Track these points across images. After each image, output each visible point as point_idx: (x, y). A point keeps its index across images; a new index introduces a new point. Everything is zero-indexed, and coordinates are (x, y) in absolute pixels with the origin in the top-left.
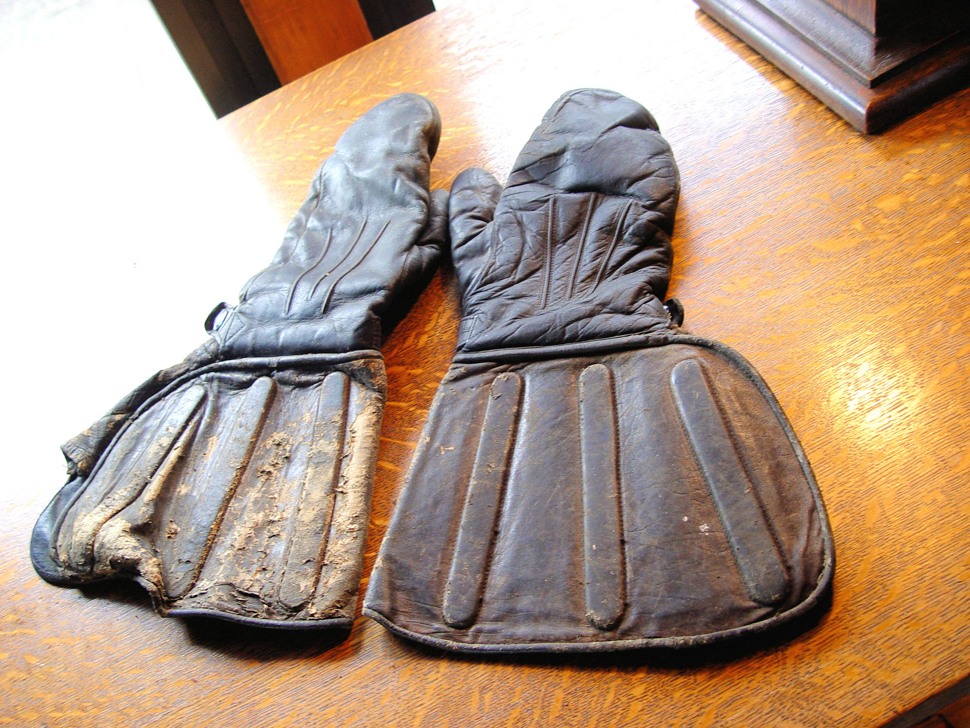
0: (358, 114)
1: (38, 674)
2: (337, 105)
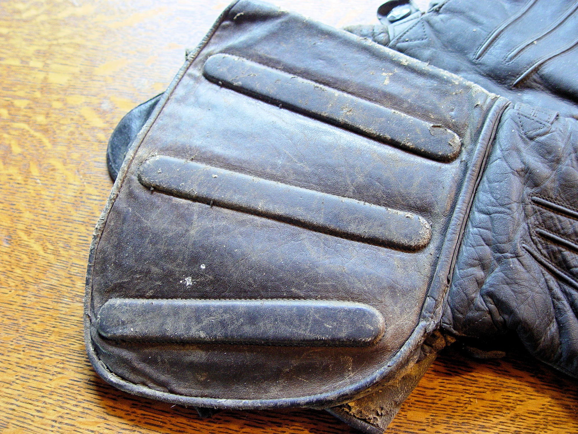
1: (31, 187)
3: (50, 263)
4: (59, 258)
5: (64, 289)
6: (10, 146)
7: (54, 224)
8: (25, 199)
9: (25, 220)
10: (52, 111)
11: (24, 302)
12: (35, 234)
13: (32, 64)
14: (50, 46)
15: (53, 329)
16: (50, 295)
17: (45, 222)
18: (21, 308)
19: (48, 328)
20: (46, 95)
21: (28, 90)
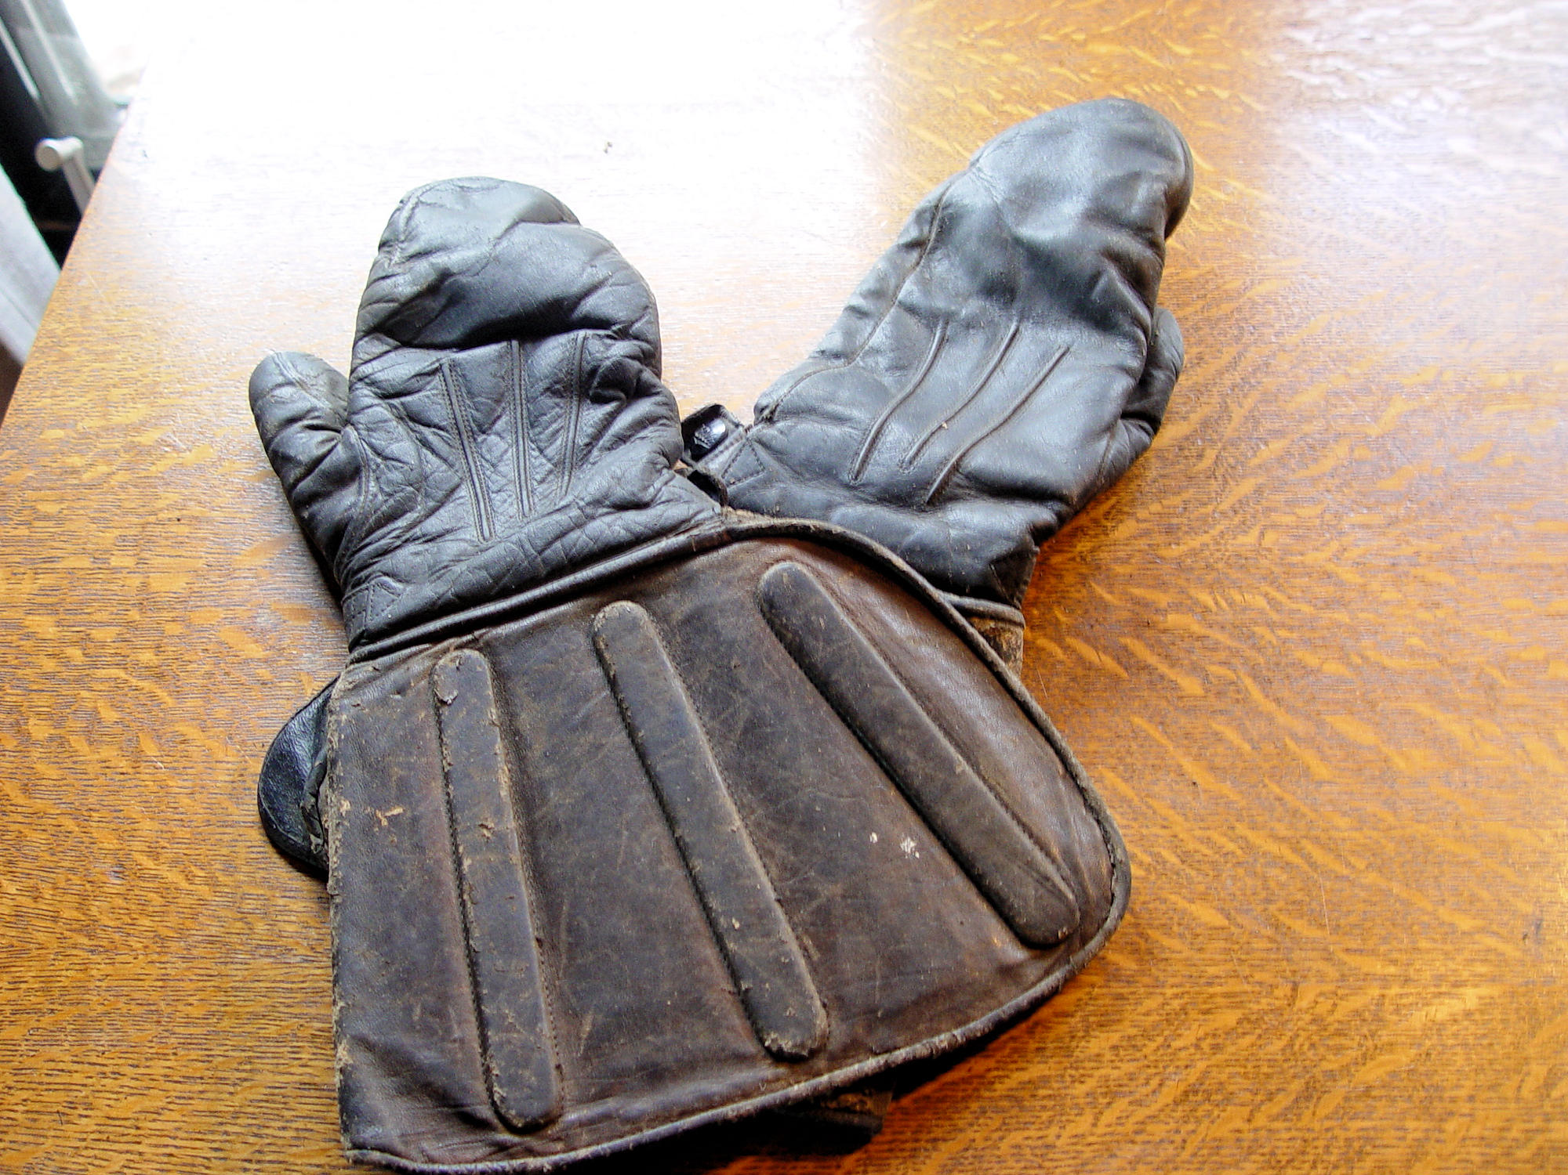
0: (1093, 71)
1: (147, 777)
2: (1066, 36)
3: (203, 902)
4: (218, 889)
5: (235, 939)
6: (96, 710)
7: (201, 833)
8: (139, 799)
9: (145, 833)
10: (165, 641)
11: (163, 971)
12: (168, 854)
13: (114, 562)
14: (144, 526)
15: (223, 1009)
16: (209, 953)
17: (182, 833)
18: (160, 984)
19: (214, 1008)
20: (150, 614)
21: (115, 610)
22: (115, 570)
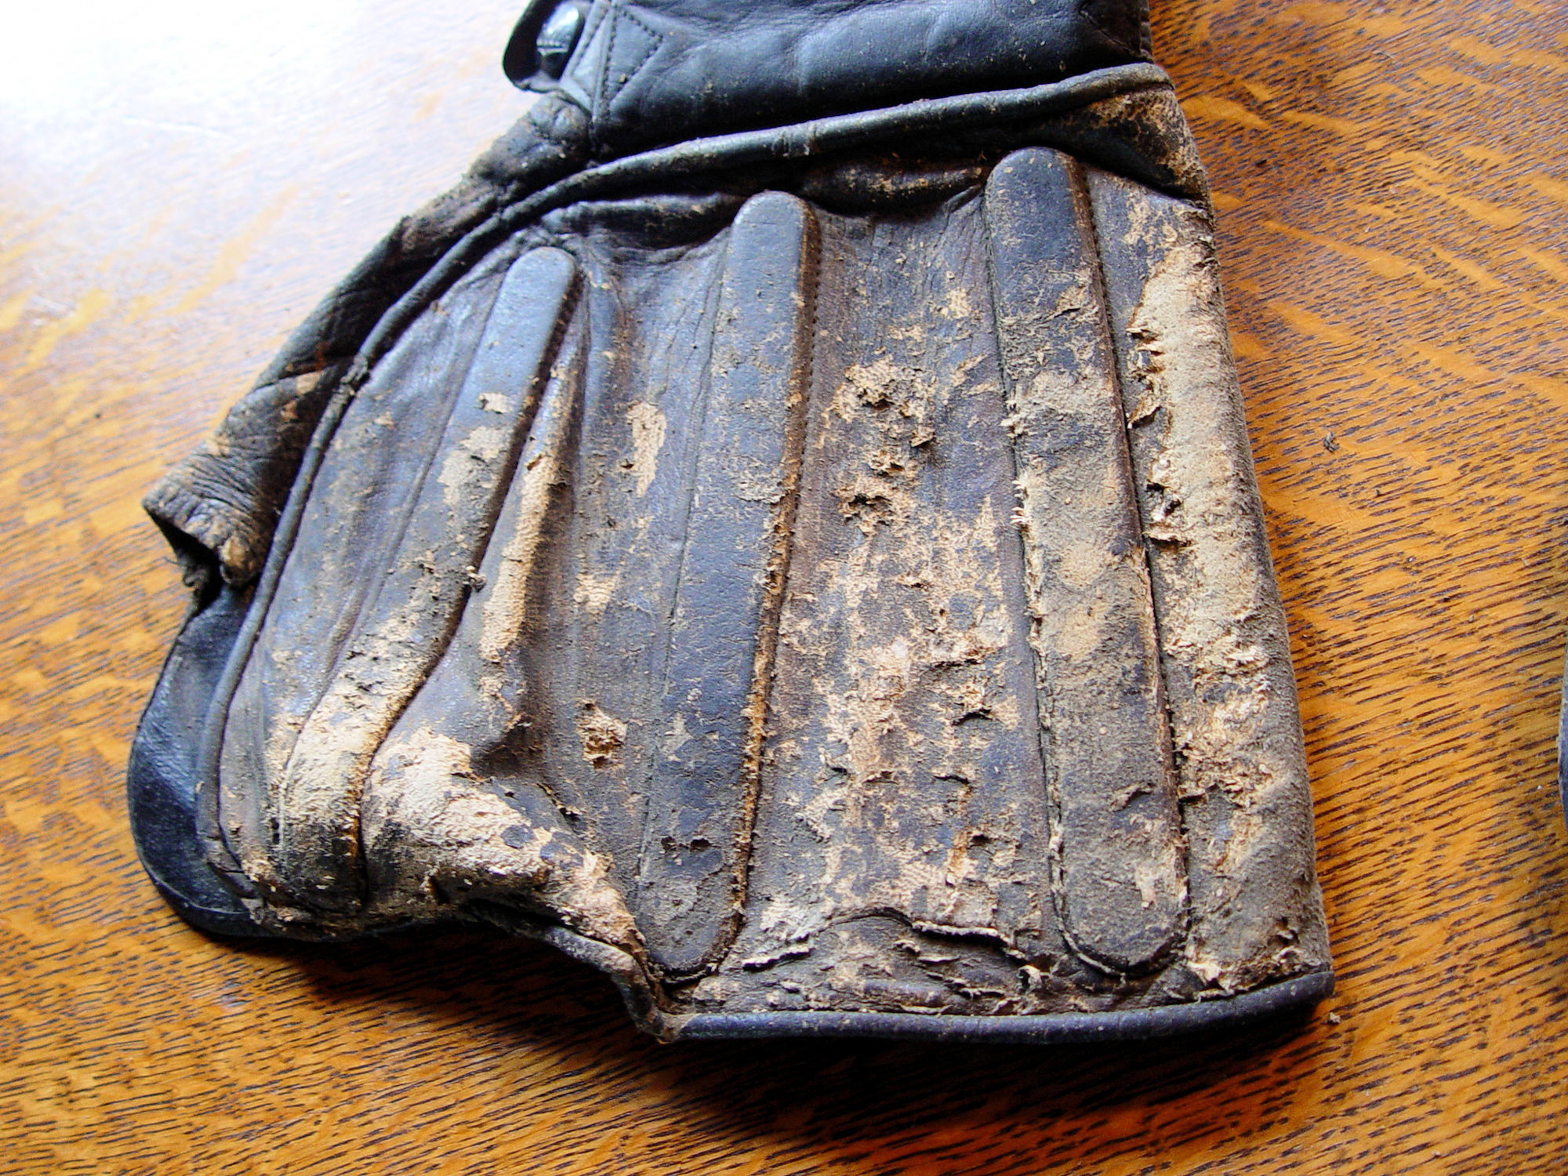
22: (39, 528)
